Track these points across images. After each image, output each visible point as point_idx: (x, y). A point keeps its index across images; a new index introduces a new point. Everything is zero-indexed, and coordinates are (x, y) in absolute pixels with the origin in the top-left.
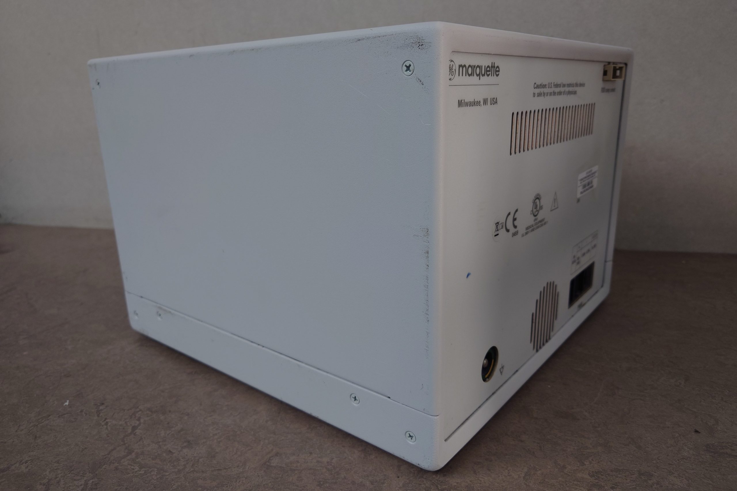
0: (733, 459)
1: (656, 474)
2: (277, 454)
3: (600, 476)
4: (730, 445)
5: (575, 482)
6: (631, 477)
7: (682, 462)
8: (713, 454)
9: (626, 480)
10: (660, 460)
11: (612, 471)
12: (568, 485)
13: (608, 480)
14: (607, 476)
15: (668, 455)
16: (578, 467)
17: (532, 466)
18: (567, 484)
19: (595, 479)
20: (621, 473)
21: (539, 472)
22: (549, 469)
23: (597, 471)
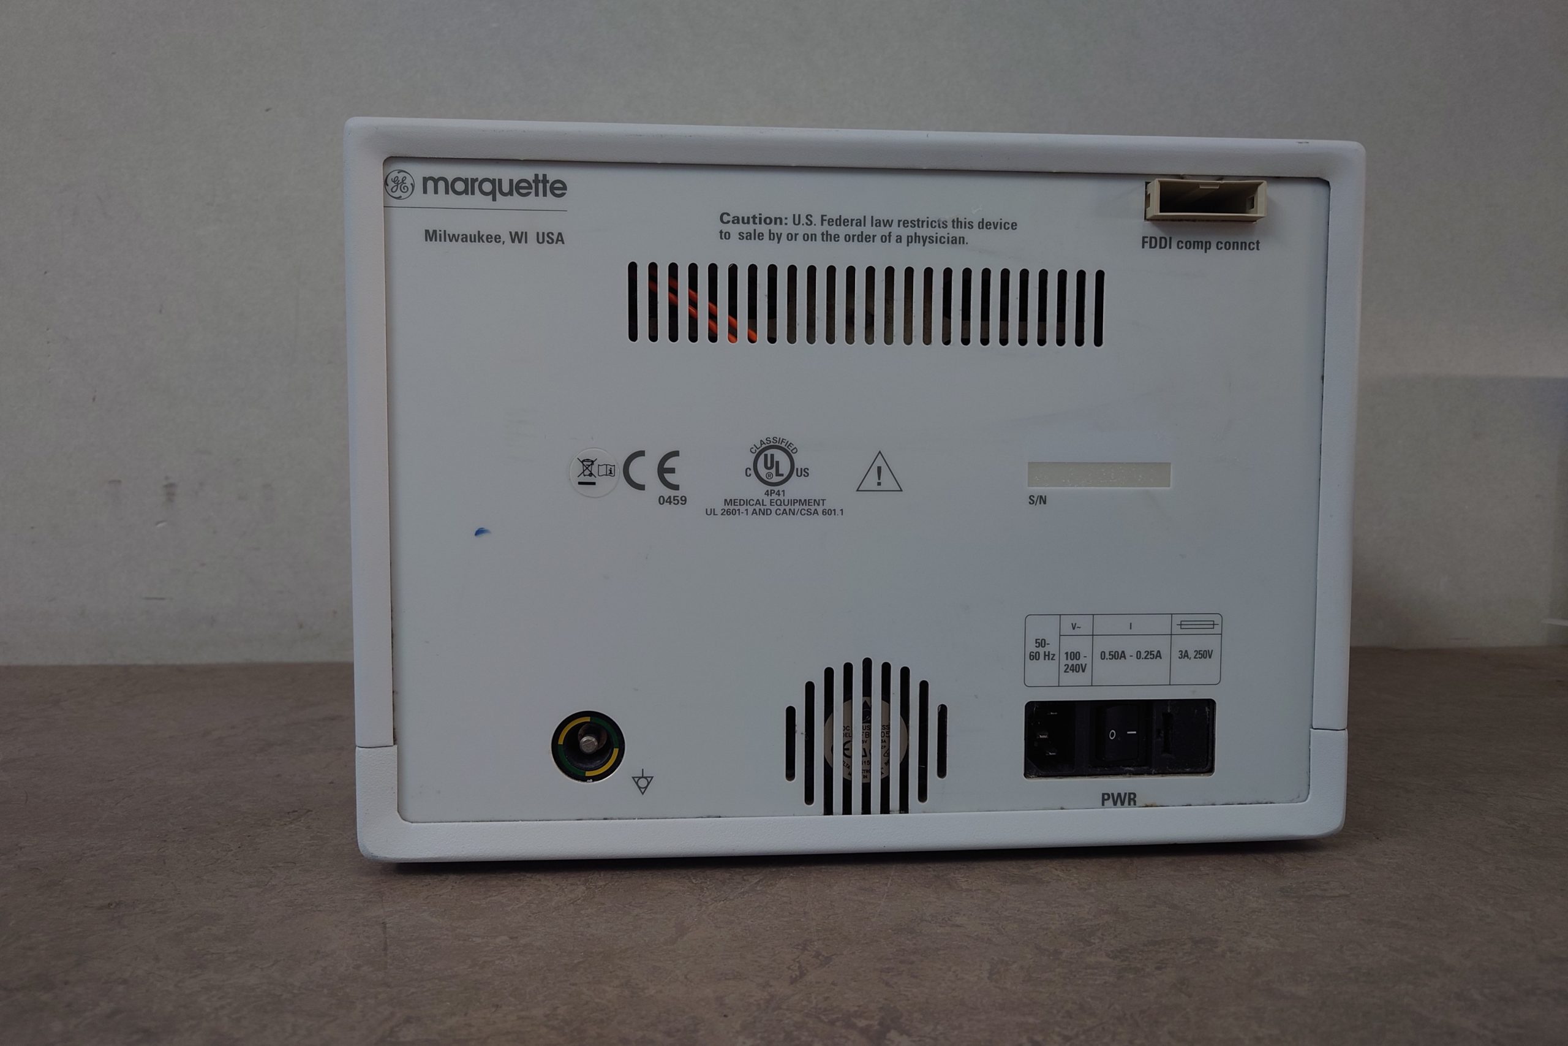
0: (1330, 901)
1: (1221, 938)
2: (408, 1020)
3: (1128, 955)
4: (1316, 884)
5: (1088, 971)
6: (1183, 949)
7: (1254, 917)
8: (1297, 899)
9: (1176, 953)
10: (1217, 918)
11: (1145, 945)
12: (1078, 976)
13: (1146, 959)
14: (1140, 953)
15: (1227, 911)
16: (1083, 948)
17: (996, 958)
18: (1075, 976)
19: (1122, 961)
20: (1162, 945)
21: (1015, 966)
22: (1031, 959)
23: (1119, 949)
